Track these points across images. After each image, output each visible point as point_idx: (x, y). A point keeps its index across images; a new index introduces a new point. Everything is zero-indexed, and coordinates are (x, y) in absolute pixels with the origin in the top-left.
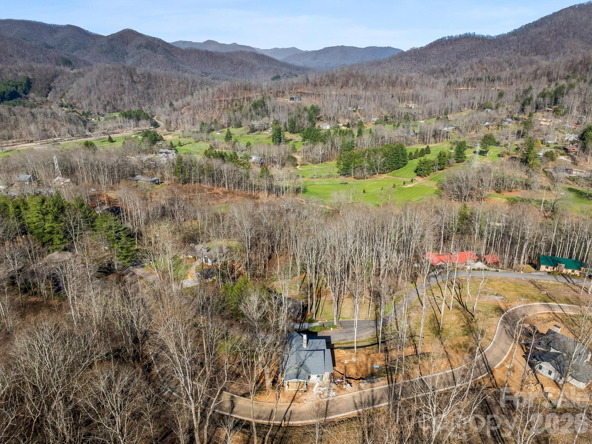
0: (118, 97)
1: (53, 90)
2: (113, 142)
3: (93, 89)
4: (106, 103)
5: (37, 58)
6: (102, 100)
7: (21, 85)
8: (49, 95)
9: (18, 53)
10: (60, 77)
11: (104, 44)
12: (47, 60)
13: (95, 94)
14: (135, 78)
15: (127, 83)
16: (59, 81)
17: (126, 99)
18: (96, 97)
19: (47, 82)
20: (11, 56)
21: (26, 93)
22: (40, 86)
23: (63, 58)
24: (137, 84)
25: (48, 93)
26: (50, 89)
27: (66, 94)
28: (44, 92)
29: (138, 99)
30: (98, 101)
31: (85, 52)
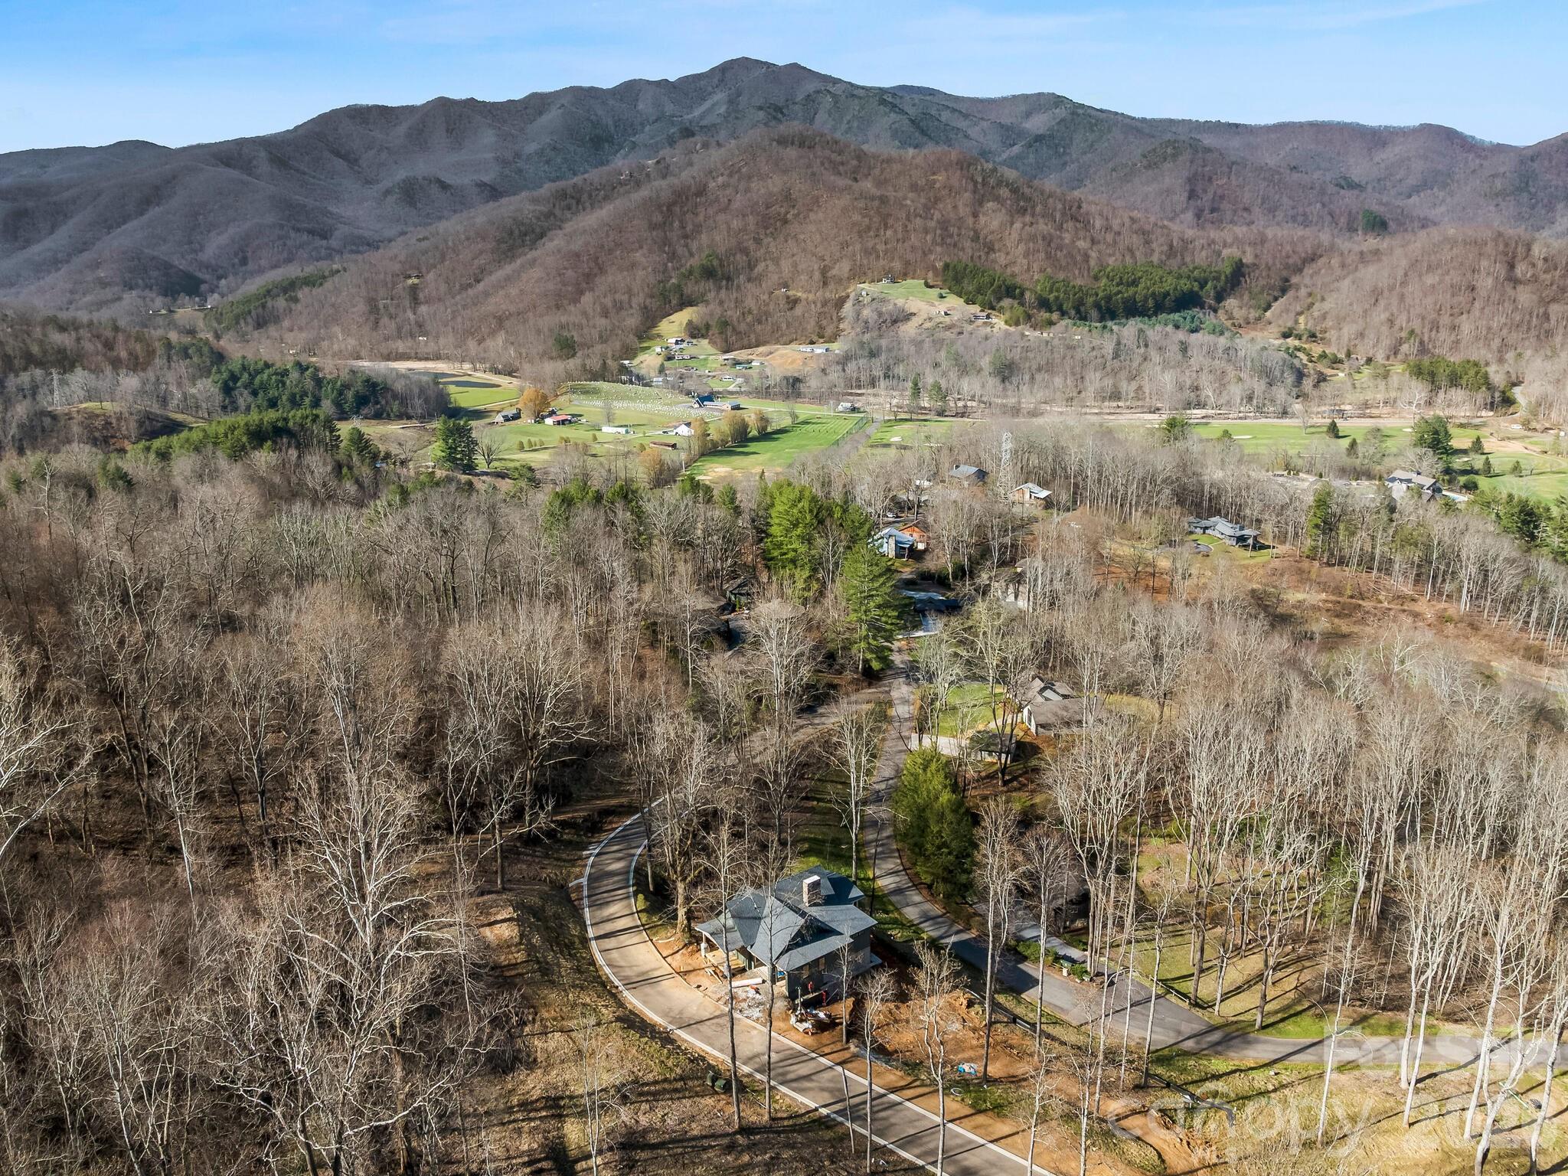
0: (1445, 320)
1: (1291, 294)
2: (1338, 437)
3: (1386, 293)
4: (1404, 334)
5: (1305, 215)
6: (1397, 327)
7: (1217, 279)
8: (1275, 305)
9: (1263, 203)
10: (1321, 262)
11: (1502, 170)
12: (1328, 218)
13: (1386, 309)
14: (1520, 269)
15: (1490, 281)
16: (1317, 273)
17: (1466, 326)
18: (1384, 316)
19: (1285, 273)
20: (1246, 209)
21: (1220, 297)
22: (1262, 282)
23: (1368, 213)
24: (1520, 288)
25: (1276, 299)
26: (1284, 291)
27: (1317, 305)
28: (1266, 297)
29: (1505, 331)
30: (1385, 329)
31: (1442, 194)
